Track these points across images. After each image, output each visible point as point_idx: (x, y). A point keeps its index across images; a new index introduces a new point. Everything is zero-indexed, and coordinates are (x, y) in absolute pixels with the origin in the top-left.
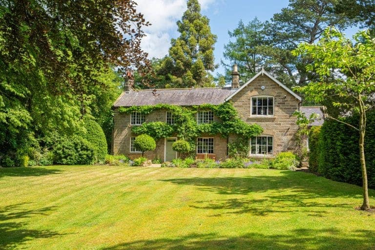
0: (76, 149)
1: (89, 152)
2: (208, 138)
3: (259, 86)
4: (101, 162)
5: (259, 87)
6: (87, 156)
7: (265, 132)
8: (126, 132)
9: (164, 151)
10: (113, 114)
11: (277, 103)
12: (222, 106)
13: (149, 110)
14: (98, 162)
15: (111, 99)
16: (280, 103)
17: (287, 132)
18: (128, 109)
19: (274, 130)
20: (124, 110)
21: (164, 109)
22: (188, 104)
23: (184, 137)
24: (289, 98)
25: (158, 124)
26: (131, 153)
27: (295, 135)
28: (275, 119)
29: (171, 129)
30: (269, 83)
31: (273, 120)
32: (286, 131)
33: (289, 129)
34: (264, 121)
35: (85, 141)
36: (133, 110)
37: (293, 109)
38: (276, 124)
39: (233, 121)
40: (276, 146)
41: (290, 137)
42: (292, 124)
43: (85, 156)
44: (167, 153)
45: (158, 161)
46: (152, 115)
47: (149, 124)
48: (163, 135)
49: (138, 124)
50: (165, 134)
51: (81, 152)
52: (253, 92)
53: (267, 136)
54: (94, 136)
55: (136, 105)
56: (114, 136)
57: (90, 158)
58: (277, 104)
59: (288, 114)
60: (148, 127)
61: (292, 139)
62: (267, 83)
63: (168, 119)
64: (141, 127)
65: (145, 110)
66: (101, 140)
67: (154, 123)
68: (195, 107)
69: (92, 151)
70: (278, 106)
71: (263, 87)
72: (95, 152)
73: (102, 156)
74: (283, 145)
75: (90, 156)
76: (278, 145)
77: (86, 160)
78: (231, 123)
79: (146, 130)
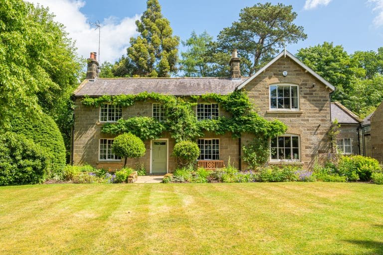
0: (13, 157)
1: (38, 162)
2: (211, 139)
3: (279, 71)
4: (57, 178)
5: (279, 73)
6: (34, 168)
7: (289, 130)
8: (92, 132)
9: (149, 158)
10: (73, 107)
11: (303, 93)
12: (232, 97)
13: (129, 100)
14: (53, 177)
15: (71, 83)
16: (307, 94)
17: (317, 130)
18: (96, 99)
19: (301, 128)
20: (92, 101)
21: (151, 99)
22: (185, 94)
23: (182, 137)
24: (317, 87)
25: (143, 120)
26: (100, 162)
27: (327, 134)
28: (301, 113)
29: (162, 127)
30: (292, 68)
31: (299, 115)
32: (315, 129)
33: (319, 126)
34: (287, 117)
35: (30, 143)
36: (105, 101)
37: (324, 101)
38: (302, 120)
39: (249, 116)
40: (303, 148)
41: (321, 137)
42: (322, 120)
43: (29, 169)
44: (153, 160)
45: (142, 172)
46: (133, 108)
47: (128, 121)
48: (150, 135)
49: (112, 121)
50: (154, 134)
51: (22, 162)
52: (272, 79)
53: (292, 136)
54: (44, 135)
55: (109, 94)
56: (74, 139)
57: (39, 172)
58: (303, 95)
59: (317, 107)
60: (127, 125)
61: (323, 140)
62: (289, 67)
63: (155, 114)
64: (117, 124)
65: (123, 101)
66: (56, 142)
67: (137, 119)
68: (195, 97)
69: (43, 160)
70: (304, 97)
71: (285, 73)
72: (48, 162)
73: (59, 168)
74: (313, 146)
75: (40, 168)
76: (307, 148)
77: (31, 175)
78: (246, 118)
79: (124, 128)
